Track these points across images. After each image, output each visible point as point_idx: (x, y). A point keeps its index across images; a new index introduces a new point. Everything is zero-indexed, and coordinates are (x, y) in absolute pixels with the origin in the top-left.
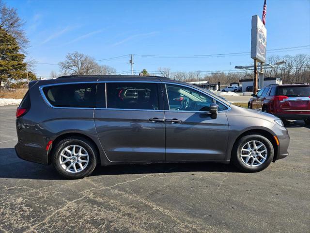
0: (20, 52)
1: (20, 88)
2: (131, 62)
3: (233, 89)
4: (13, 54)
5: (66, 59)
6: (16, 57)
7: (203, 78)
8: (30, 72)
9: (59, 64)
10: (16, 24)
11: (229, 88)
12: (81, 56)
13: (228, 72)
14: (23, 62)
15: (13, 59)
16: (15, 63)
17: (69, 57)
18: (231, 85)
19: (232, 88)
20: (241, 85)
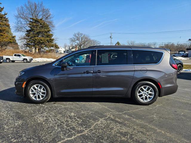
0: (51, 33)
1: (50, 52)
2: (111, 37)
3: (182, 55)
4: (47, 34)
5: (73, 36)
6: (49, 35)
7: (158, 47)
8: (55, 44)
9: (69, 39)
10: (49, 18)
11: (178, 54)
12: (81, 34)
13: (177, 43)
14: (52, 38)
15: (48, 36)
16: (48, 39)
17: (75, 35)
18: (179, 52)
19: (180, 54)
20: (186, 52)
